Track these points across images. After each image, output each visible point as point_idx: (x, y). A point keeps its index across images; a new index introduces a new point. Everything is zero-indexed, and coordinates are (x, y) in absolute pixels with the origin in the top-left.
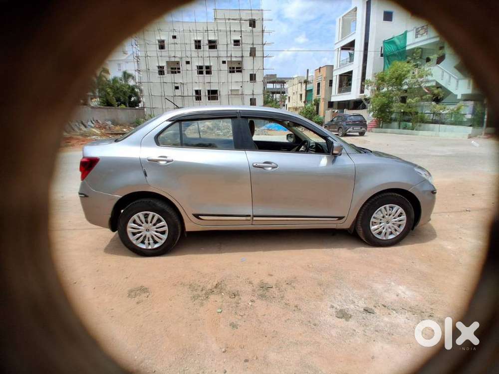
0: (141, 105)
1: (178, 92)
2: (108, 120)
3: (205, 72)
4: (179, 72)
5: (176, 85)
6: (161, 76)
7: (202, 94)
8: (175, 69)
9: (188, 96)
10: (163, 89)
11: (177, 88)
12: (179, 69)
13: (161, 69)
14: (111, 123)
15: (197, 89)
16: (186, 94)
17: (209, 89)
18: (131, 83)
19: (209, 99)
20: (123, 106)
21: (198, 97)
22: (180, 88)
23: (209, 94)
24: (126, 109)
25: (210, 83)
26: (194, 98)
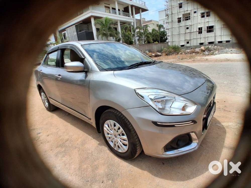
0: (167, 41)
1: (188, 31)
2: (147, 50)
3: (205, 16)
4: (190, 19)
5: (187, 27)
6: (179, 23)
7: (203, 29)
8: (187, 17)
9: (194, 32)
10: (179, 30)
11: (188, 28)
12: (190, 17)
13: (179, 20)
14: (148, 51)
15: (200, 27)
16: (192, 31)
17: (207, 26)
18: (162, 30)
19: (207, 32)
20: (157, 43)
21: (200, 32)
22: (189, 28)
23: (207, 29)
24: (159, 44)
25: (209, 22)
26: (198, 33)
